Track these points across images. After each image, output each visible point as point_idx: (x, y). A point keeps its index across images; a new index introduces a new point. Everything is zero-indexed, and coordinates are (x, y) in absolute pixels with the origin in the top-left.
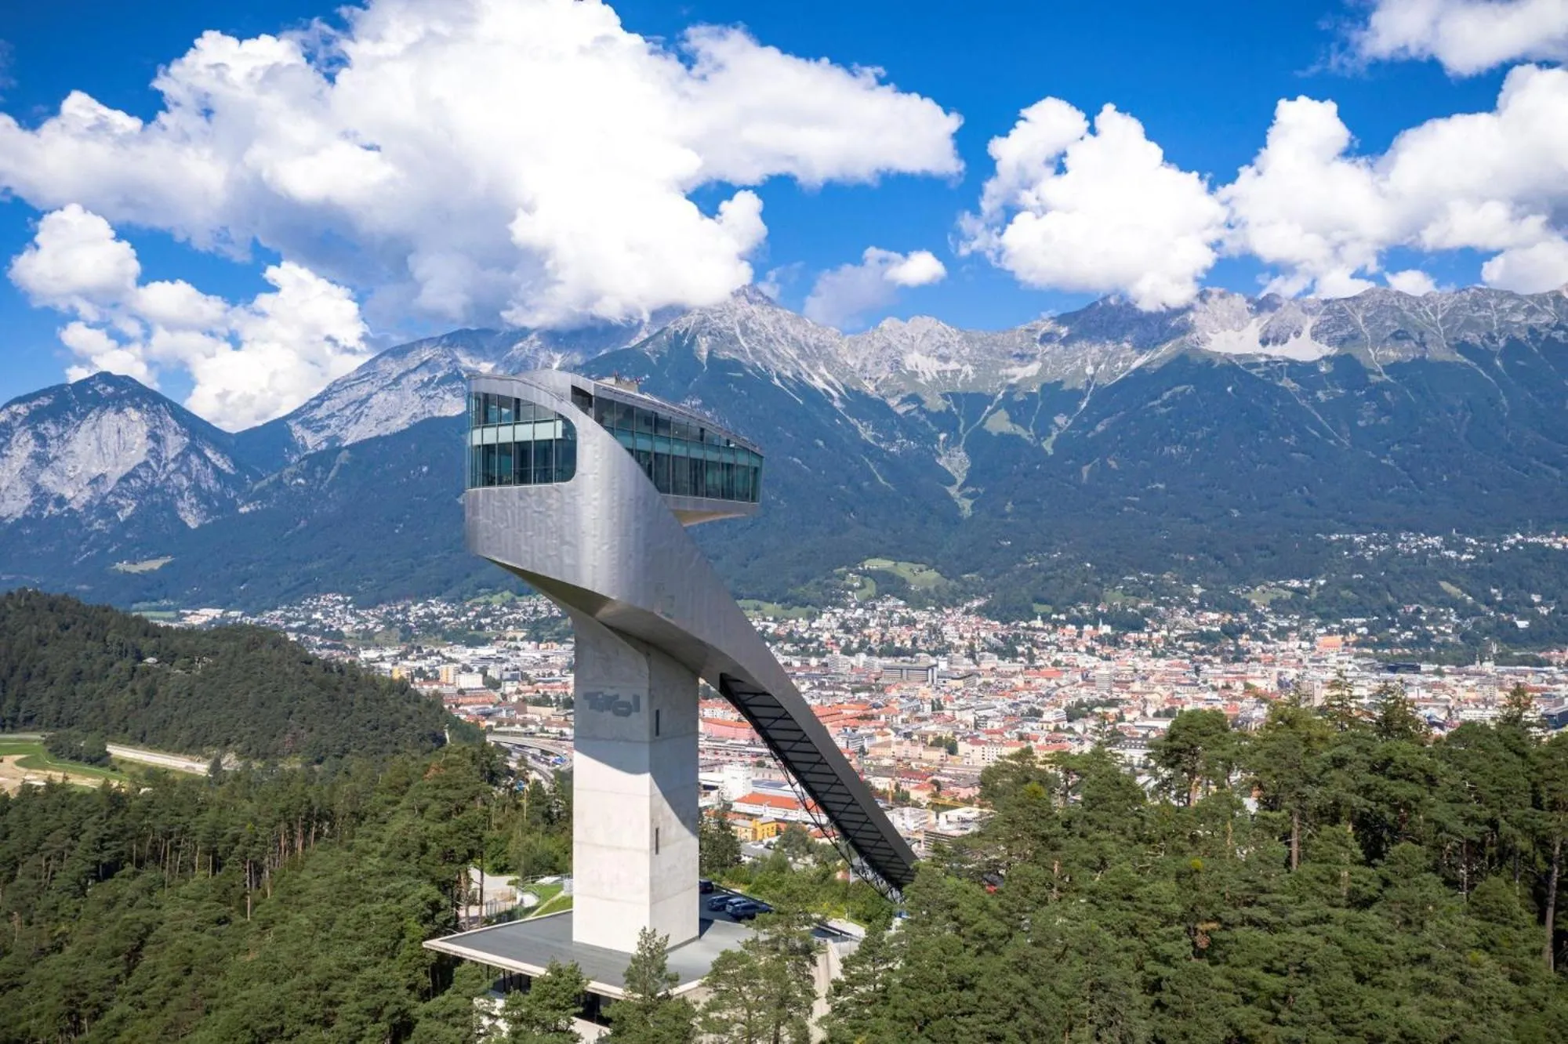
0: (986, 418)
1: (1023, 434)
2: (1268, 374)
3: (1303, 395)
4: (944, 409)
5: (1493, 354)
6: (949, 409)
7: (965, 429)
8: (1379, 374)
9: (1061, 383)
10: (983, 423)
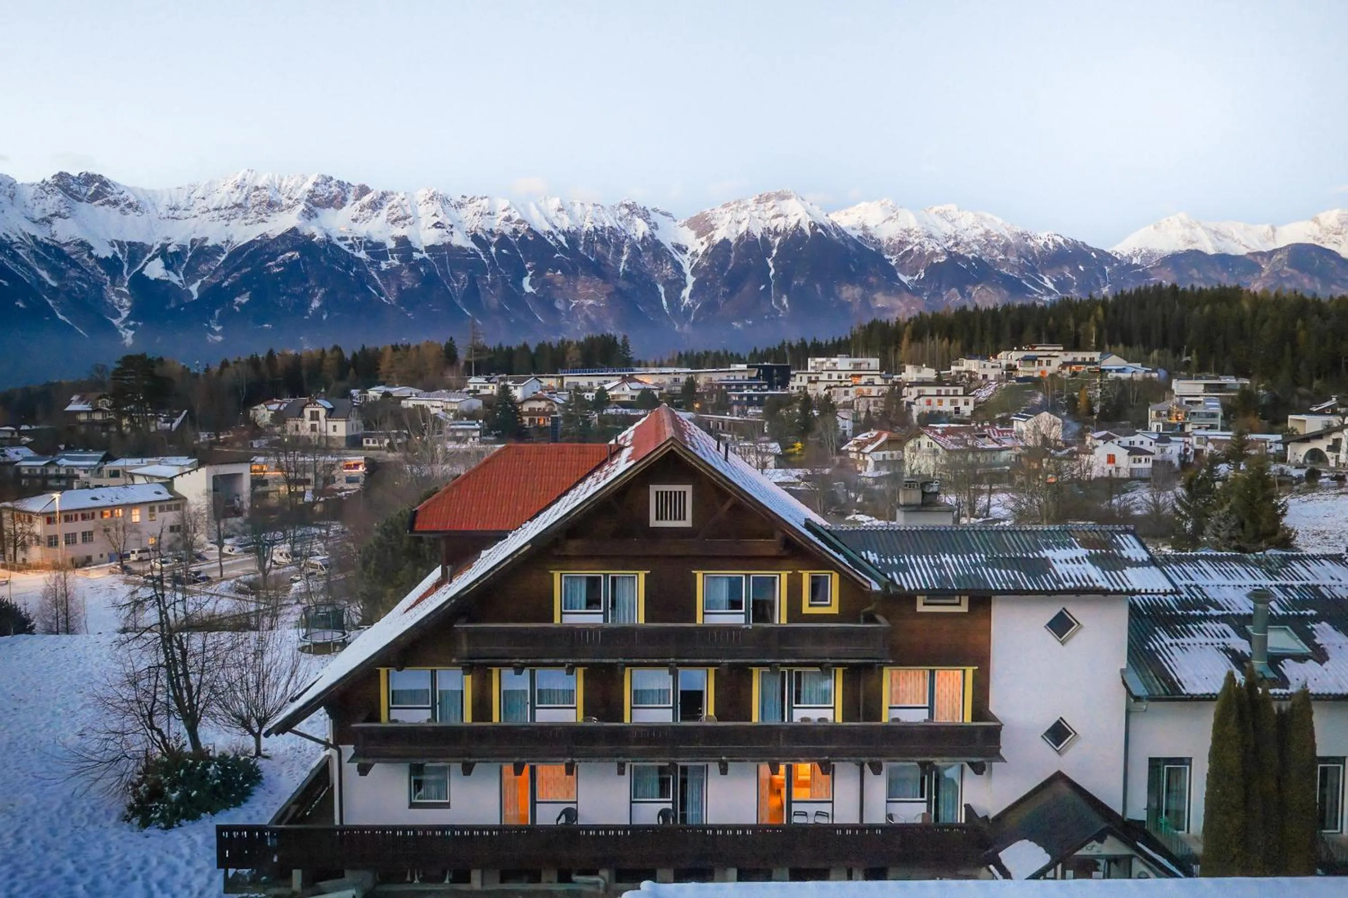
0: (146, 264)
1: (174, 279)
2: (351, 246)
3: (371, 264)
4: (110, 255)
5: (491, 244)
6: (115, 256)
7: (128, 273)
8: (421, 252)
9: (206, 239)
10: (143, 269)
